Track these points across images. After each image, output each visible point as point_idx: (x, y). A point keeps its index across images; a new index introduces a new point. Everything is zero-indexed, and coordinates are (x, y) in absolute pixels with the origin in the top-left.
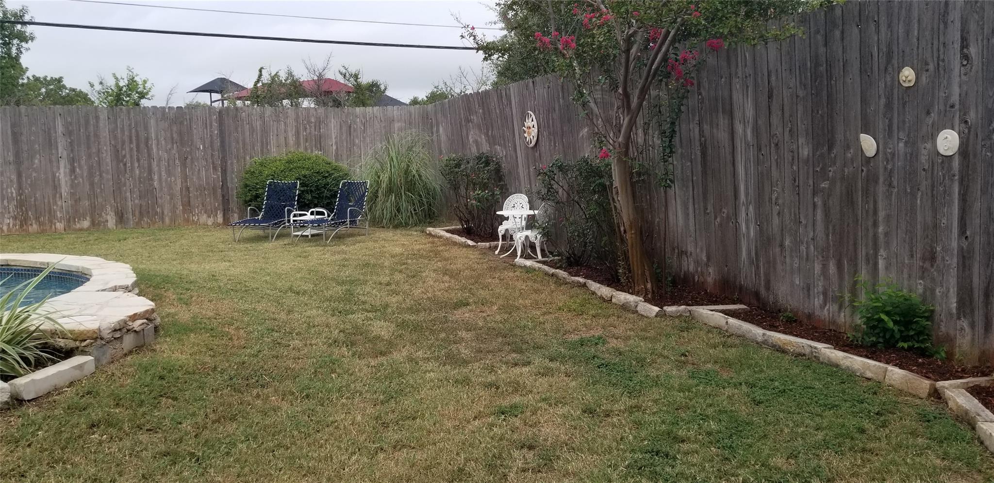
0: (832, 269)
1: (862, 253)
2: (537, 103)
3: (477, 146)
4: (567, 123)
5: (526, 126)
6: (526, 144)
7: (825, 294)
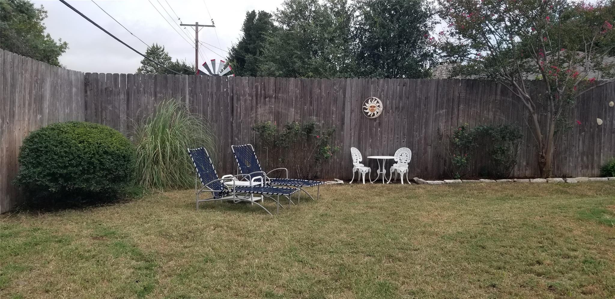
0: (585, 159)
1: (595, 153)
2: (385, 93)
3: (278, 116)
4: (422, 106)
5: (368, 106)
6: (363, 115)
7: (582, 167)
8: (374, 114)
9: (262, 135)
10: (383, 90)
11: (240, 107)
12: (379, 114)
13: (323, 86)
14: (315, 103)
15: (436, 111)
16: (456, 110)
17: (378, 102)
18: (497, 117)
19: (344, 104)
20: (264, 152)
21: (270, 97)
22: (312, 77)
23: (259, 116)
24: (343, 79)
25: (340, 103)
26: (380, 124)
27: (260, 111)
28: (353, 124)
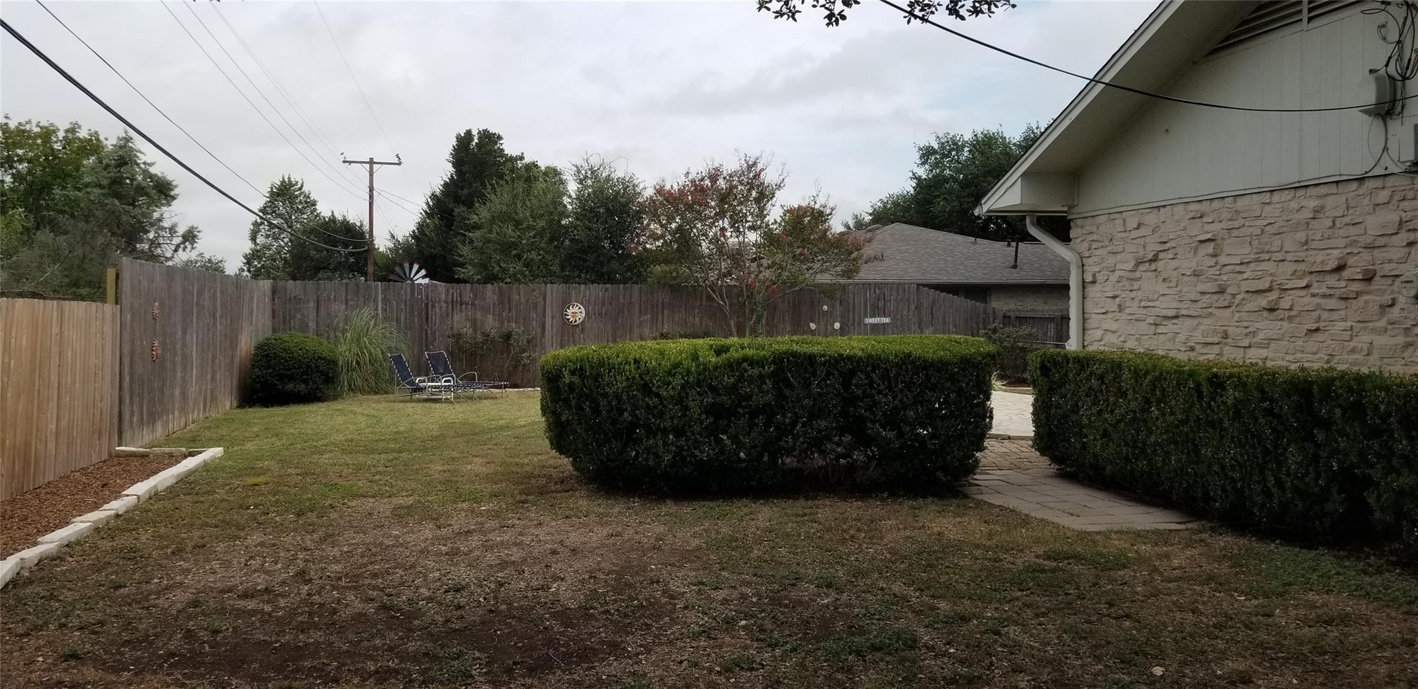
2: (587, 299)
3: (474, 323)
4: (626, 312)
5: (569, 312)
6: (565, 322)
8: (576, 321)
9: (457, 342)
10: (584, 296)
11: (436, 314)
12: (581, 320)
13: (522, 292)
14: (514, 310)
15: (640, 317)
16: (660, 316)
17: (580, 308)
18: (704, 323)
19: (545, 311)
20: (461, 360)
21: (467, 304)
22: (509, 283)
23: (455, 323)
24: (543, 285)
25: (540, 309)
26: (582, 330)
27: (456, 318)
28: (555, 330)
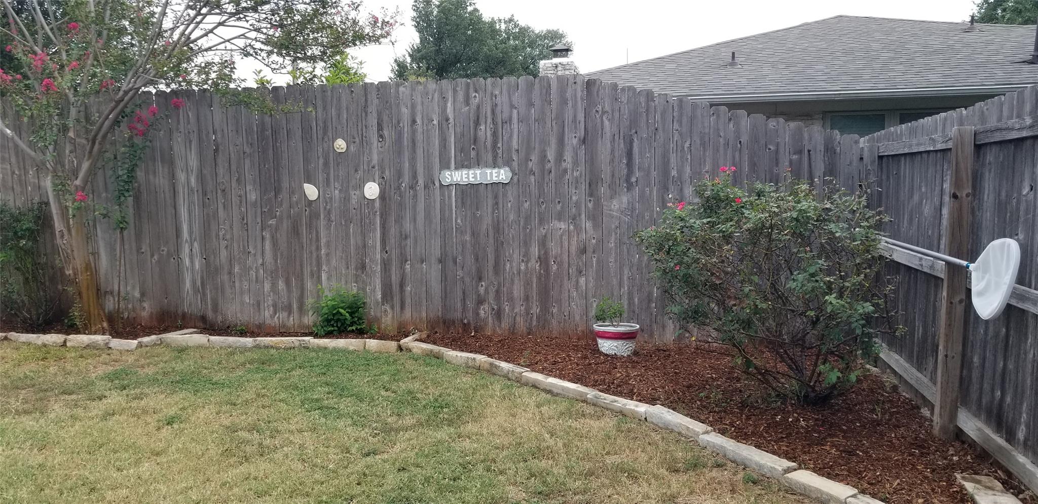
0: (281, 285)
1: (307, 271)
7: (275, 306)
